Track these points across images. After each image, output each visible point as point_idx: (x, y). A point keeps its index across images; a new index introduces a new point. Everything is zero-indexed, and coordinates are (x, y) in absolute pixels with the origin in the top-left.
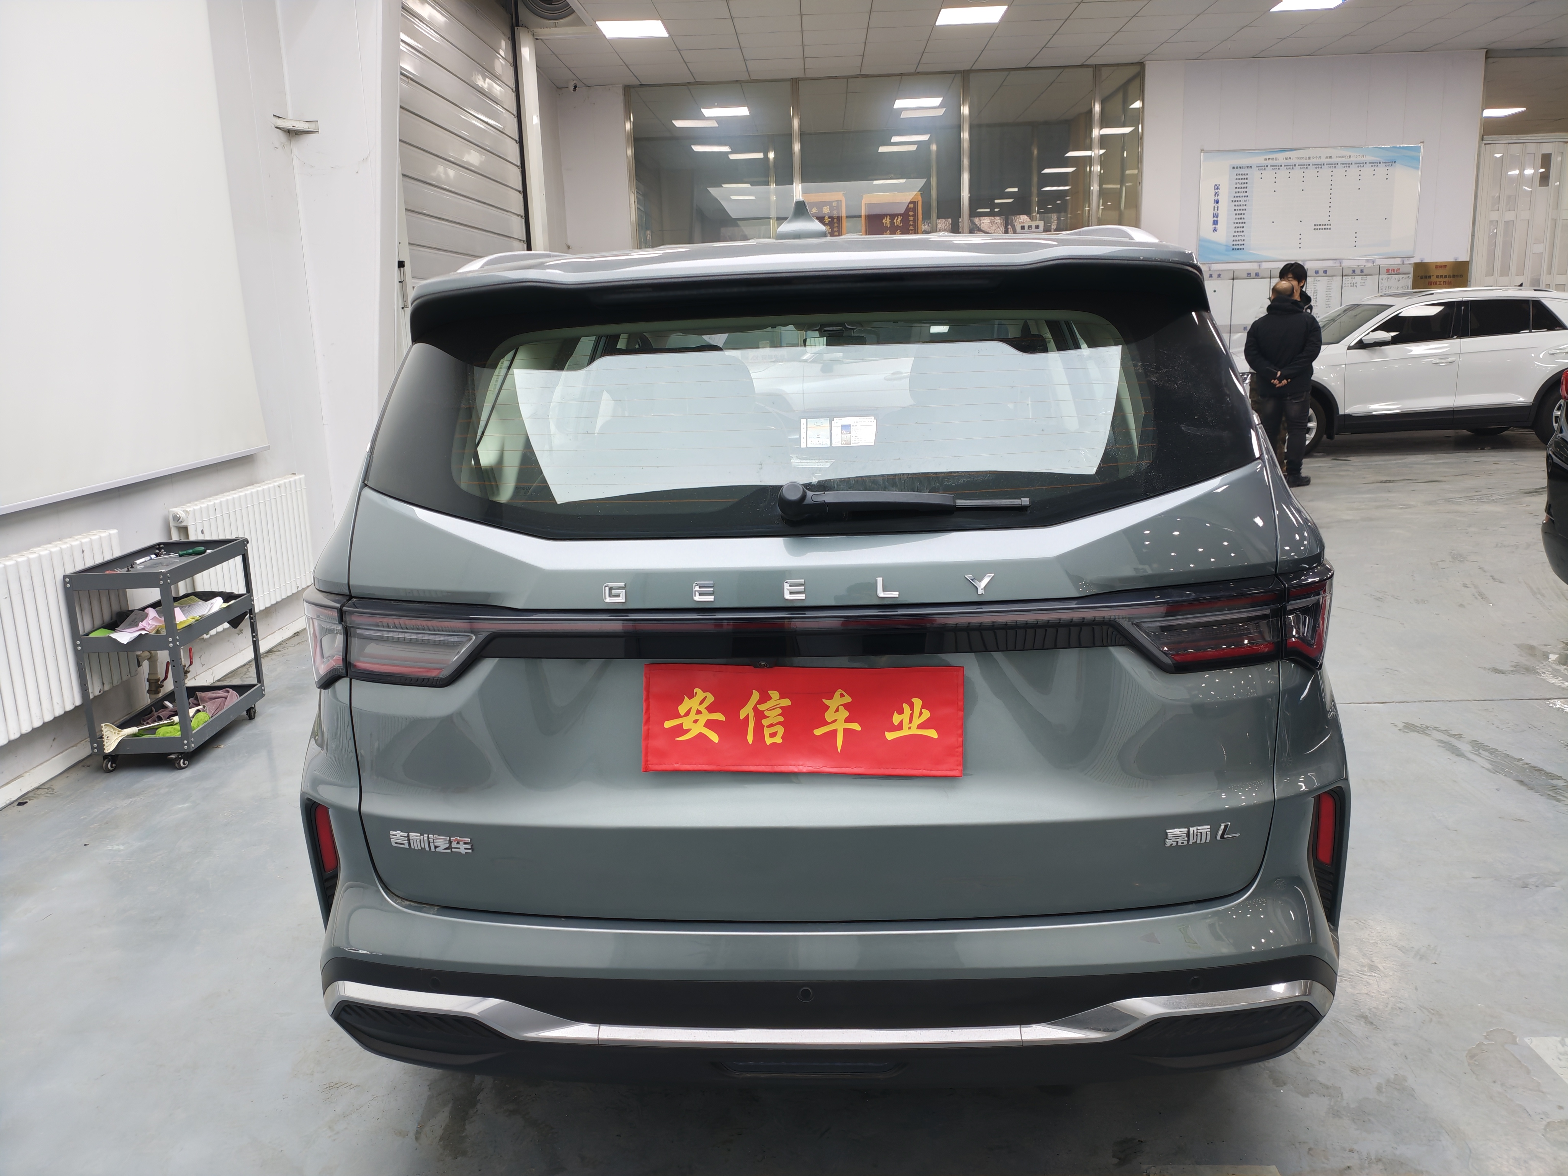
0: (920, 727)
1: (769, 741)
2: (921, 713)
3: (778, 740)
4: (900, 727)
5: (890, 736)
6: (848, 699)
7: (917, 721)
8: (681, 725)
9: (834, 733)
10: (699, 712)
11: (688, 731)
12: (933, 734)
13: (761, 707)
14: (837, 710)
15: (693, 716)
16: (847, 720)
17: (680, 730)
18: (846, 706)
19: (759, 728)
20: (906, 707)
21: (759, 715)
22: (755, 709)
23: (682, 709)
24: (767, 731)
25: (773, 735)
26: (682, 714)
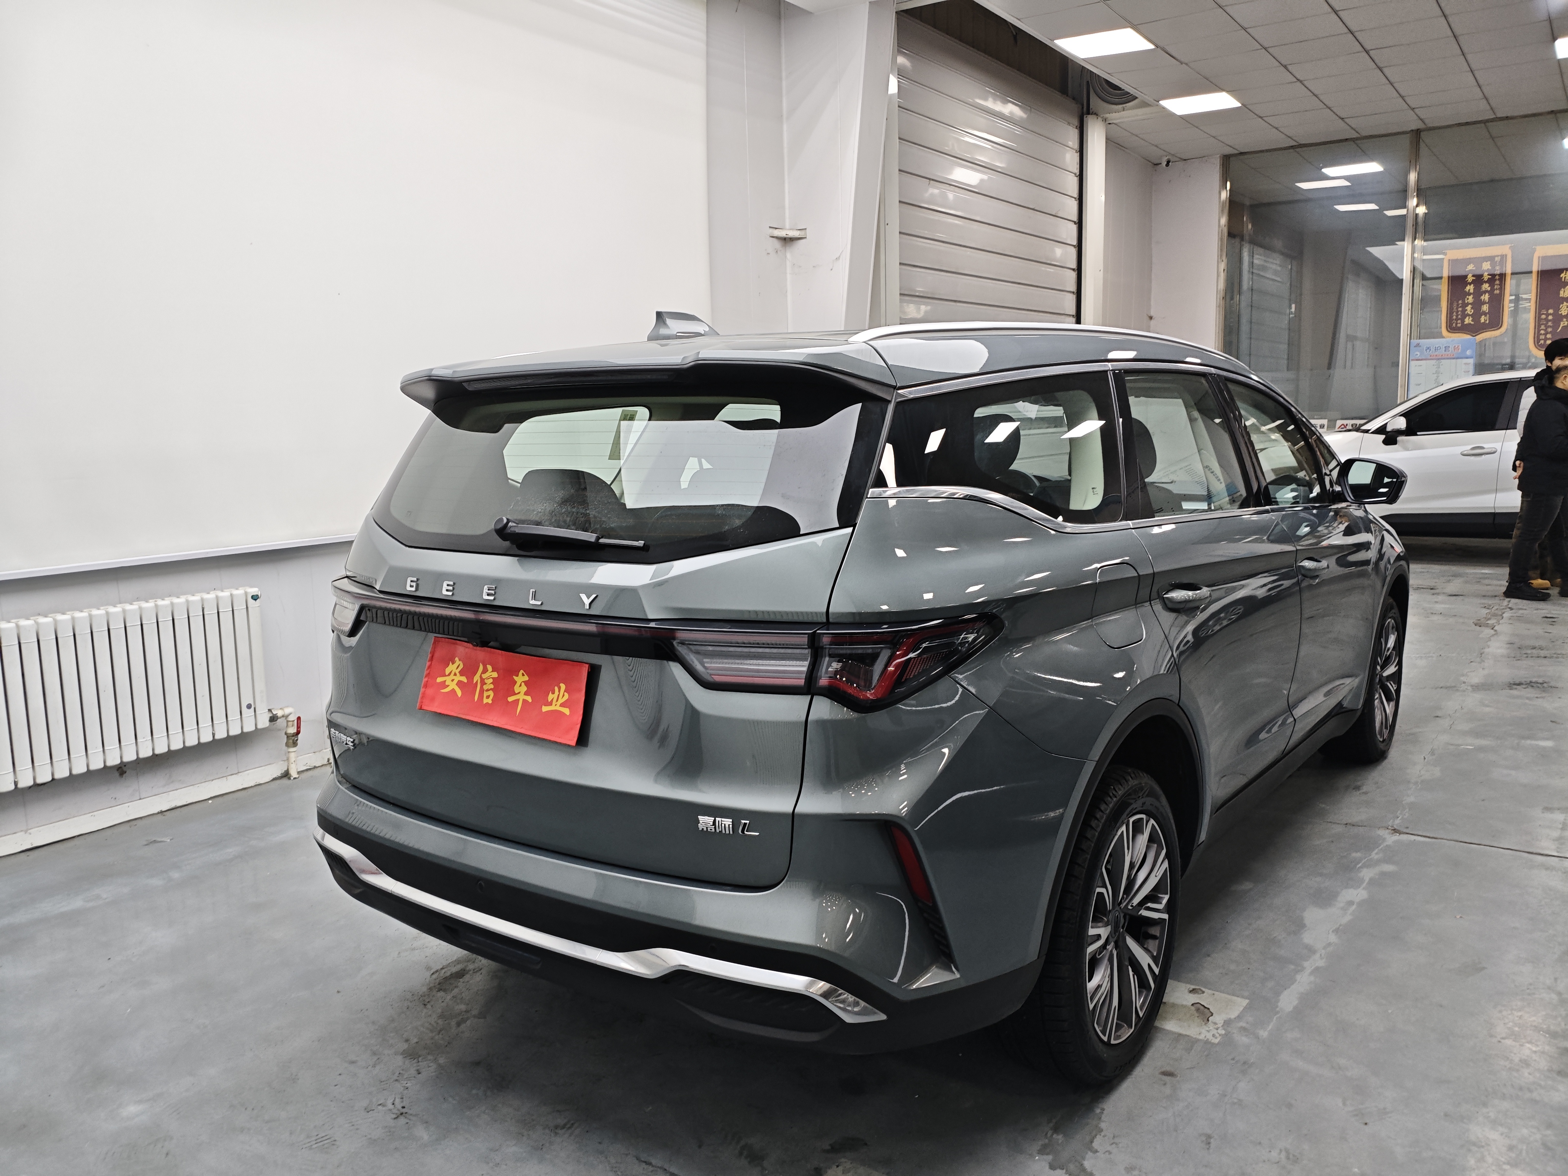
0: (562, 705)
1: (485, 701)
2: (563, 696)
3: (490, 701)
4: (550, 704)
5: (545, 709)
6: (526, 678)
7: (561, 701)
8: (445, 681)
9: (518, 700)
10: (455, 674)
11: (448, 686)
12: (566, 711)
13: (484, 676)
14: (520, 686)
15: (452, 677)
16: (526, 694)
17: (444, 685)
18: (526, 683)
19: (482, 691)
20: (556, 689)
21: (483, 682)
22: (481, 677)
23: (447, 671)
24: (486, 694)
25: (488, 697)
26: (447, 674)
